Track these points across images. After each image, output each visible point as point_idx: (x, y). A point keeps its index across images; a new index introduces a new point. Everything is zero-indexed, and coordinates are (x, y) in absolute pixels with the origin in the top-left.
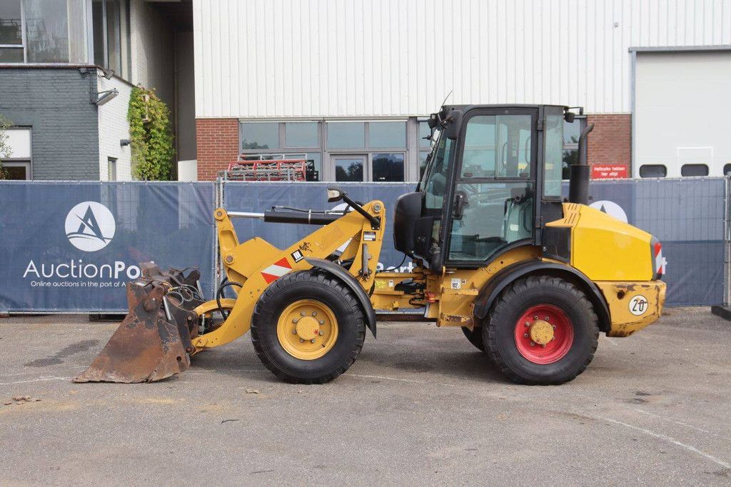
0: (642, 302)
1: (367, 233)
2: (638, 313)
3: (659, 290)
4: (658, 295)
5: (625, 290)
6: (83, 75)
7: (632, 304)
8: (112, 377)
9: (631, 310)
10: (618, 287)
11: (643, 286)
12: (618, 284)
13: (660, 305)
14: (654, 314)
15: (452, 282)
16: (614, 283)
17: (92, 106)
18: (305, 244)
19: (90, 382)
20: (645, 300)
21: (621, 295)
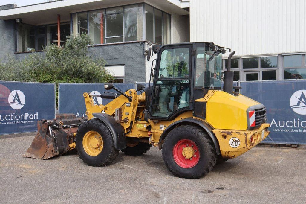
0: (236, 141)
1: (127, 103)
2: (234, 146)
3: (246, 135)
4: (246, 138)
5: (226, 134)
6: (141, 44)
7: (231, 142)
8: (33, 156)
9: (231, 145)
10: (222, 132)
11: (237, 133)
12: (222, 131)
13: (248, 143)
14: (244, 148)
15: (160, 127)
16: (220, 130)
17: (143, 56)
18: (106, 108)
19: (26, 157)
20: (238, 140)
21: (225, 137)
